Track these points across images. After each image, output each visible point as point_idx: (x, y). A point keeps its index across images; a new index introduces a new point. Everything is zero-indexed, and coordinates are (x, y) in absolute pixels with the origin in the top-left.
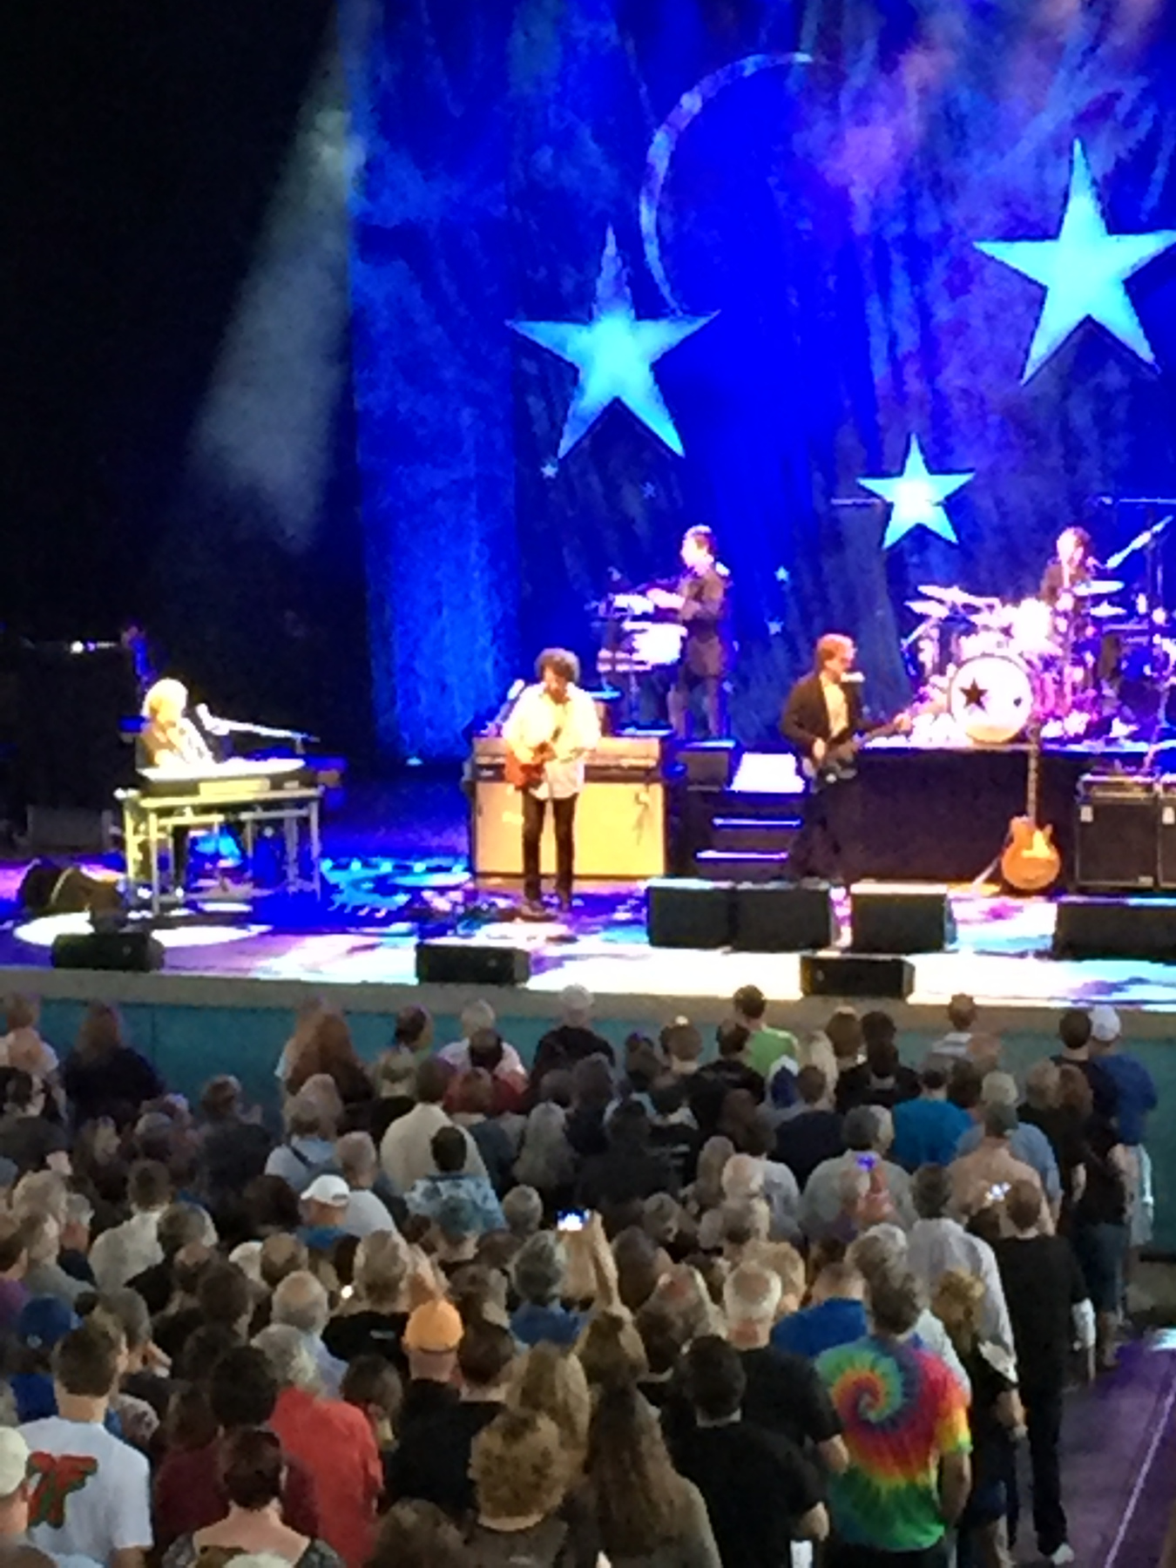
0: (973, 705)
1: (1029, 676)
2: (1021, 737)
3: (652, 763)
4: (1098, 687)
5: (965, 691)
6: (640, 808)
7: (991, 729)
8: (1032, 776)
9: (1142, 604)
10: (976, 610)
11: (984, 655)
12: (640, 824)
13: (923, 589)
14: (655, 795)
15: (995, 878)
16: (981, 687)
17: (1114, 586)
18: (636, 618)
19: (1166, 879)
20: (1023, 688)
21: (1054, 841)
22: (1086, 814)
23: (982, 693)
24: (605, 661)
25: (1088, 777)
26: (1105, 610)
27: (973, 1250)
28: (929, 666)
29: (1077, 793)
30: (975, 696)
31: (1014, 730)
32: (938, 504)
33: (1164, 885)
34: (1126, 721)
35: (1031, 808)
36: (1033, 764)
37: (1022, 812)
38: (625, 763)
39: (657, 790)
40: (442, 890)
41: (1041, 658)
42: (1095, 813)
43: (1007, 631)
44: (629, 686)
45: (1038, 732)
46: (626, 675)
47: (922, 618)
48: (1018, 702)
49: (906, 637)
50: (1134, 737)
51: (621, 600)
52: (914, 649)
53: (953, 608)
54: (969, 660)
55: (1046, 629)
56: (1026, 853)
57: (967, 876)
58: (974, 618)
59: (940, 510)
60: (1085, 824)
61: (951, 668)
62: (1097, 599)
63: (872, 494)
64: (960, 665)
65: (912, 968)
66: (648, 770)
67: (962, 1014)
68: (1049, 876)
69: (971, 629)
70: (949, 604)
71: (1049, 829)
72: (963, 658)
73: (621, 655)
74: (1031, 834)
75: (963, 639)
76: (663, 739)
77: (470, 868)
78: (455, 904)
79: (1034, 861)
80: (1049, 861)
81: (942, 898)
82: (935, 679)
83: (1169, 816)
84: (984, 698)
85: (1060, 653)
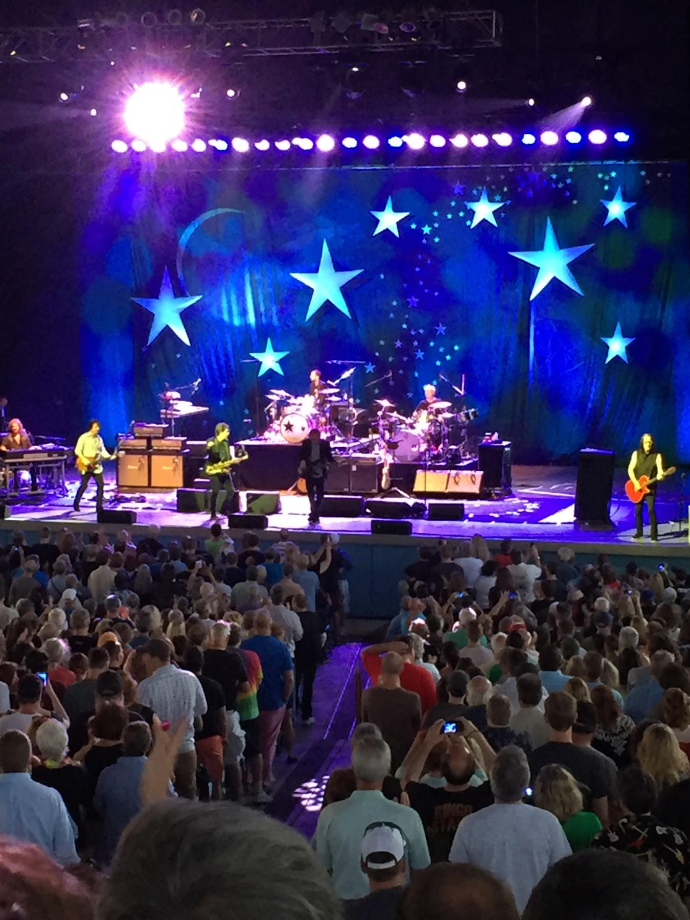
0: (289, 430)
1: (307, 420)
3: (179, 449)
4: (330, 424)
5: (285, 425)
6: (175, 464)
7: (295, 438)
9: (345, 397)
10: (289, 398)
11: (293, 413)
12: (174, 470)
13: (273, 391)
14: (179, 460)
15: (296, 489)
16: (291, 423)
17: (337, 390)
18: (174, 400)
19: (353, 489)
20: (305, 425)
23: (292, 426)
24: (163, 414)
26: (334, 398)
28: (274, 417)
30: (289, 427)
32: (277, 362)
33: (352, 491)
34: (339, 436)
38: (170, 448)
39: (181, 458)
41: (312, 415)
44: (171, 422)
46: (170, 419)
47: (271, 401)
48: (303, 429)
49: (266, 406)
50: (342, 441)
51: (169, 394)
52: (269, 411)
53: (282, 397)
54: (287, 415)
55: (313, 405)
57: (286, 489)
58: (288, 401)
59: (278, 364)
61: (281, 418)
62: (331, 395)
63: (253, 358)
64: (284, 417)
65: (267, 520)
66: (177, 451)
67: (284, 535)
69: (288, 404)
70: (280, 396)
72: (284, 414)
73: (168, 412)
75: (285, 408)
76: (182, 441)
77: (117, 484)
81: (278, 496)
82: (276, 421)
83: (354, 468)
84: (292, 428)
85: (318, 412)
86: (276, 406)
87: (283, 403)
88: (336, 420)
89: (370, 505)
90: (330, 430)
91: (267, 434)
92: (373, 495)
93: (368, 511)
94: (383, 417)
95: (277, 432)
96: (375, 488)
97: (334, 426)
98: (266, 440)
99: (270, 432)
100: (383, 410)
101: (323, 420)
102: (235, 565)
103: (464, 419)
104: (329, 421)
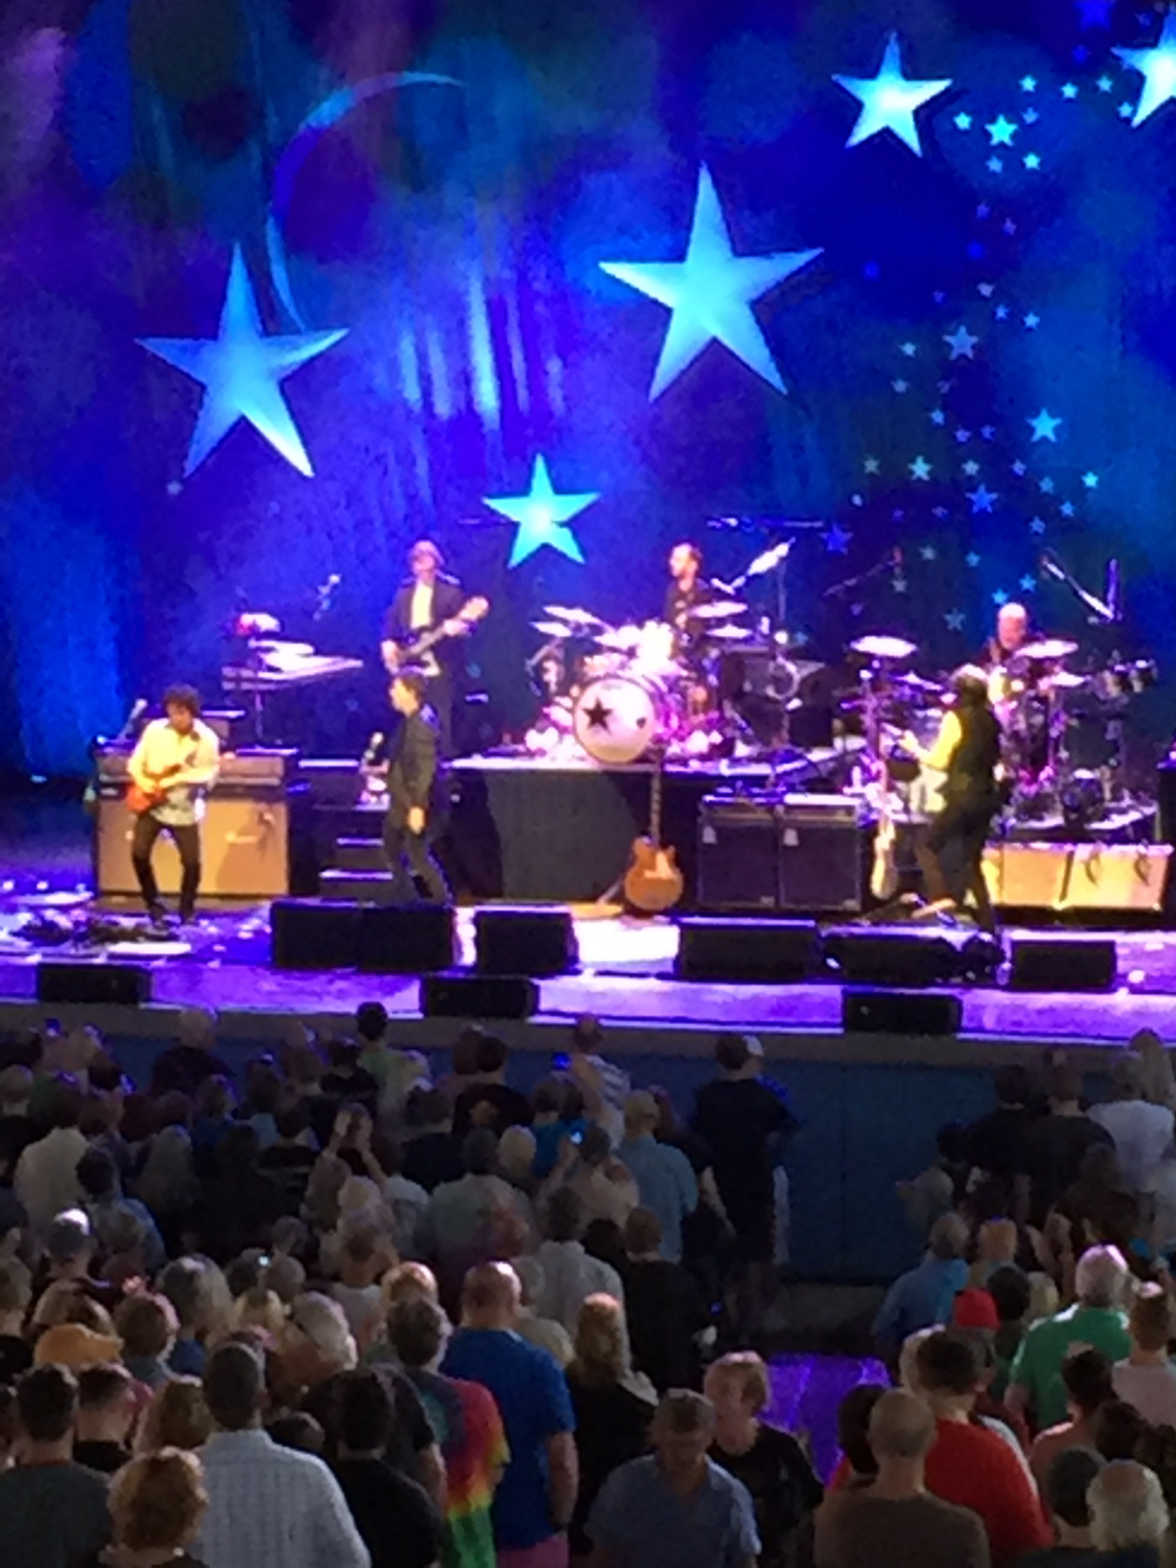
0: (598, 727)
1: (652, 697)
2: (642, 759)
4: (720, 708)
5: (589, 712)
6: (262, 829)
7: (614, 750)
8: (656, 797)
9: (765, 623)
11: (610, 676)
12: (262, 844)
13: (551, 610)
14: (278, 817)
15: (618, 898)
16: (606, 706)
17: (739, 608)
18: (261, 636)
19: (788, 900)
20: (646, 709)
21: (677, 862)
22: (709, 836)
23: (606, 713)
24: (230, 680)
25: (709, 798)
26: (730, 631)
27: (600, 1274)
28: (553, 687)
29: (699, 814)
30: (599, 716)
31: (639, 750)
32: (563, 524)
33: (786, 905)
34: (747, 742)
35: (654, 828)
36: (656, 784)
37: (645, 833)
38: (250, 781)
39: (282, 809)
40: (64, 909)
42: (720, 832)
43: (631, 653)
44: (253, 703)
45: (662, 752)
46: (251, 694)
47: (545, 639)
48: (641, 722)
49: (531, 656)
50: (756, 759)
51: (247, 619)
52: (540, 669)
53: (578, 627)
54: (592, 681)
56: (648, 874)
57: (592, 898)
58: (598, 639)
59: (566, 532)
60: (709, 846)
61: (575, 691)
62: (721, 622)
63: (494, 514)
64: (584, 685)
65: (537, 989)
66: (272, 789)
67: (587, 1035)
68: (672, 896)
69: (597, 649)
70: (572, 625)
71: (672, 849)
72: (586, 679)
73: (246, 673)
74: (653, 856)
75: (587, 660)
76: (287, 759)
77: (93, 887)
78: (77, 924)
79: (658, 882)
80: (670, 882)
81: (566, 917)
82: (558, 699)
83: (791, 838)
84: (608, 719)
85: (684, 673)
86: (560, 654)
87: (581, 646)
89: (835, 945)
90: (719, 724)
91: (533, 739)
92: (847, 917)
93: (832, 963)
94: (875, 684)
95: (563, 730)
96: (852, 897)
97: (730, 712)
98: (531, 754)
99: (542, 731)
100: (877, 665)
101: (699, 694)
103: (1113, 690)
104: (716, 699)
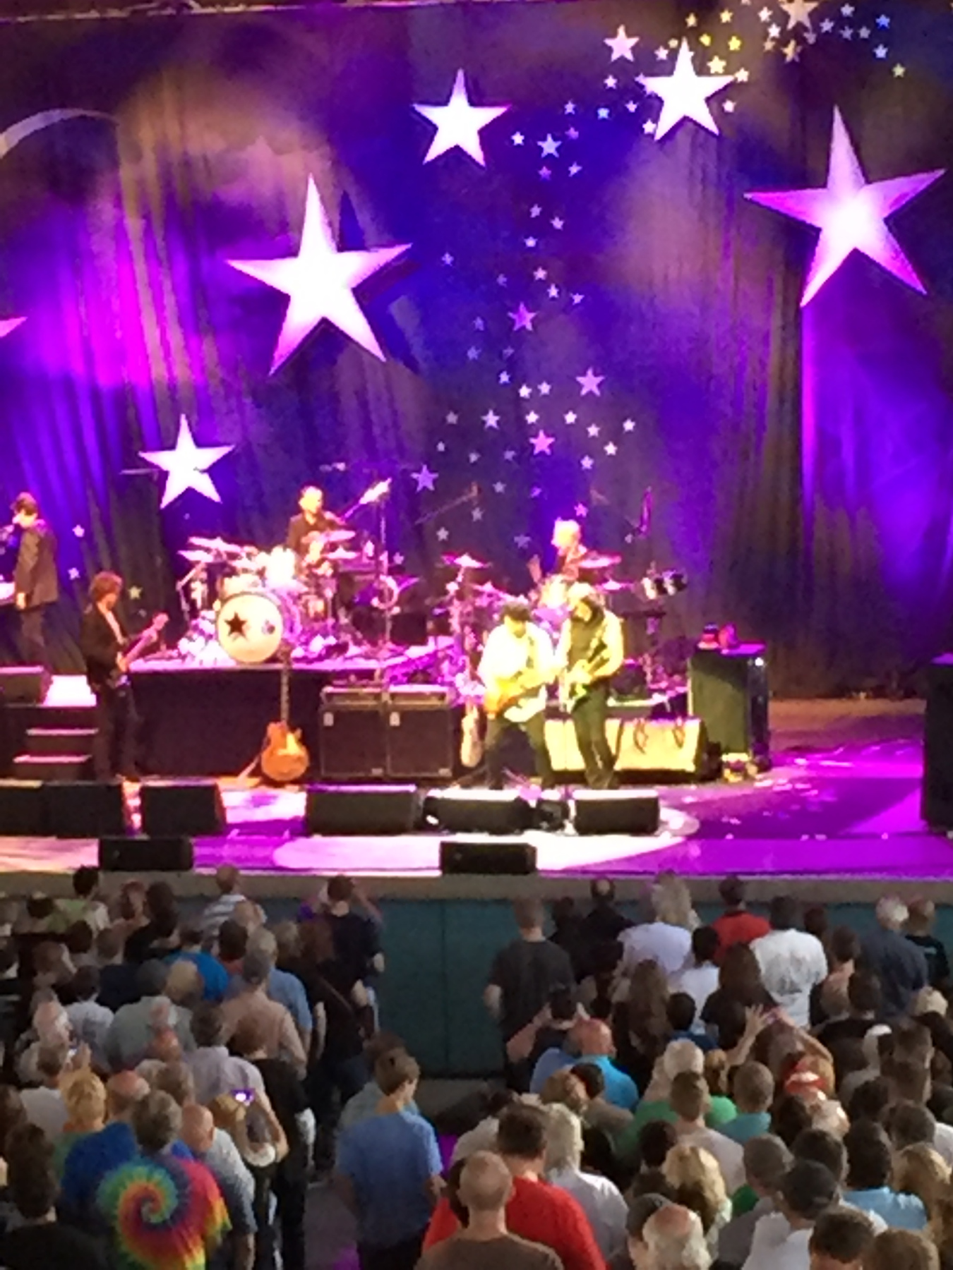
0: (234, 634)
1: (279, 608)
2: (273, 659)
4: (335, 616)
5: (228, 622)
7: (251, 652)
8: (285, 689)
9: (369, 548)
10: (233, 556)
11: (243, 593)
13: (196, 541)
15: (256, 772)
16: (242, 618)
17: (351, 534)
19: (394, 770)
20: (277, 619)
21: (303, 741)
22: (329, 719)
23: (242, 623)
25: (328, 689)
26: (341, 553)
28: (199, 604)
29: (320, 702)
30: (236, 625)
31: (268, 654)
32: (204, 471)
33: (392, 774)
34: (358, 643)
35: (284, 715)
36: (285, 680)
37: (277, 720)
43: (261, 574)
45: (287, 654)
47: (190, 565)
48: (271, 629)
49: (180, 579)
50: (367, 657)
52: (187, 589)
53: (219, 554)
54: (231, 597)
55: (292, 571)
56: (281, 752)
57: (234, 773)
58: (237, 564)
59: (207, 477)
60: (329, 727)
61: (217, 605)
62: (332, 547)
63: (148, 464)
64: (224, 601)
65: (191, 848)
68: (300, 769)
69: (233, 572)
70: (214, 553)
71: (299, 732)
72: (227, 595)
74: (284, 736)
75: (227, 580)
79: (287, 758)
80: (299, 759)
81: (213, 790)
82: (203, 613)
83: (395, 720)
84: (244, 627)
85: (305, 589)
86: (204, 575)
87: (219, 571)
88: (349, 607)
89: (432, 806)
90: (337, 629)
91: (184, 645)
92: (443, 783)
93: (432, 820)
94: (460, 595)
95: (209, 637)
96: (444, 766)
97: (344, 620)
98: (183, 657)
99: (191, 639)
100: (460, 579)
101: (317, 606)
102: (118, 959)
103: (651, 593)
104: (333, 608)
